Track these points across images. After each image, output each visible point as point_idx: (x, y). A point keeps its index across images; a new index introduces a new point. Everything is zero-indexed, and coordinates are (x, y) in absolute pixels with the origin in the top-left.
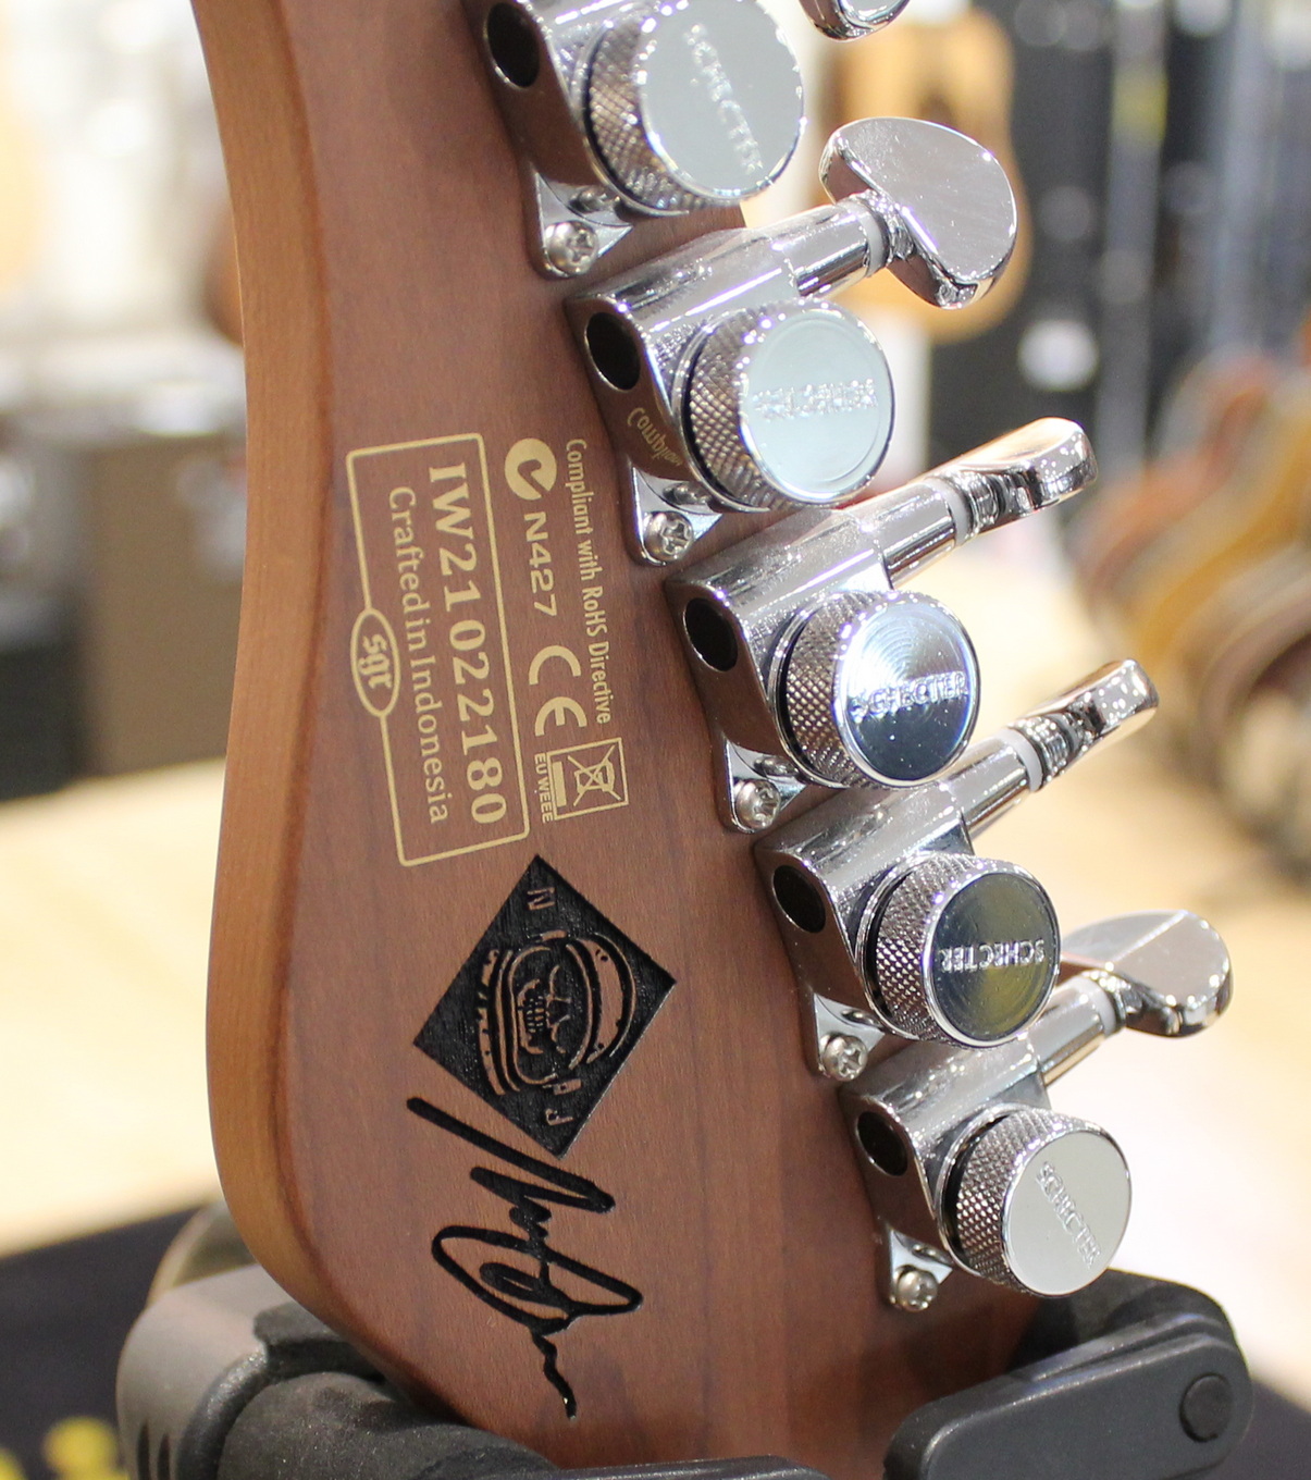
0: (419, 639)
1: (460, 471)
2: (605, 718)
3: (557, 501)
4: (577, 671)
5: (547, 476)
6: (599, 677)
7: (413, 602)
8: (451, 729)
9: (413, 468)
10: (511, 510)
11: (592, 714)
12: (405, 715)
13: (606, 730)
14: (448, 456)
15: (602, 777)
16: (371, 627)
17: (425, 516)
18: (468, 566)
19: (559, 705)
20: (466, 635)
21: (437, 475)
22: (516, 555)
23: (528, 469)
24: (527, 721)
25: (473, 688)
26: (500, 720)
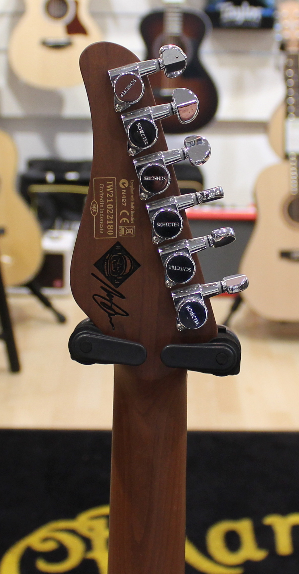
0: (102, 206)
1: (112, 183)
2: (132, 222)
3: (128, 189)
4: (128, 214)
5: (127, 185)
6: (132, 216)
7: (101, 200)
8: (105, 220)
9: (104, 181)
10: (119, 189)
11: (130, 222)
12: (98, 217)
13: (132, 224)
14: (110, 180)
15: (131, 231)
16: (94, 203)
17: (105, 188)
18: (112, 196)
19: (124, 219)
20: (110, 206)
21: (108, 183)
22: (120, 196)
23: (123, 184)
24: (118, 221)
25: (110, 214)
26: (114, 220)
